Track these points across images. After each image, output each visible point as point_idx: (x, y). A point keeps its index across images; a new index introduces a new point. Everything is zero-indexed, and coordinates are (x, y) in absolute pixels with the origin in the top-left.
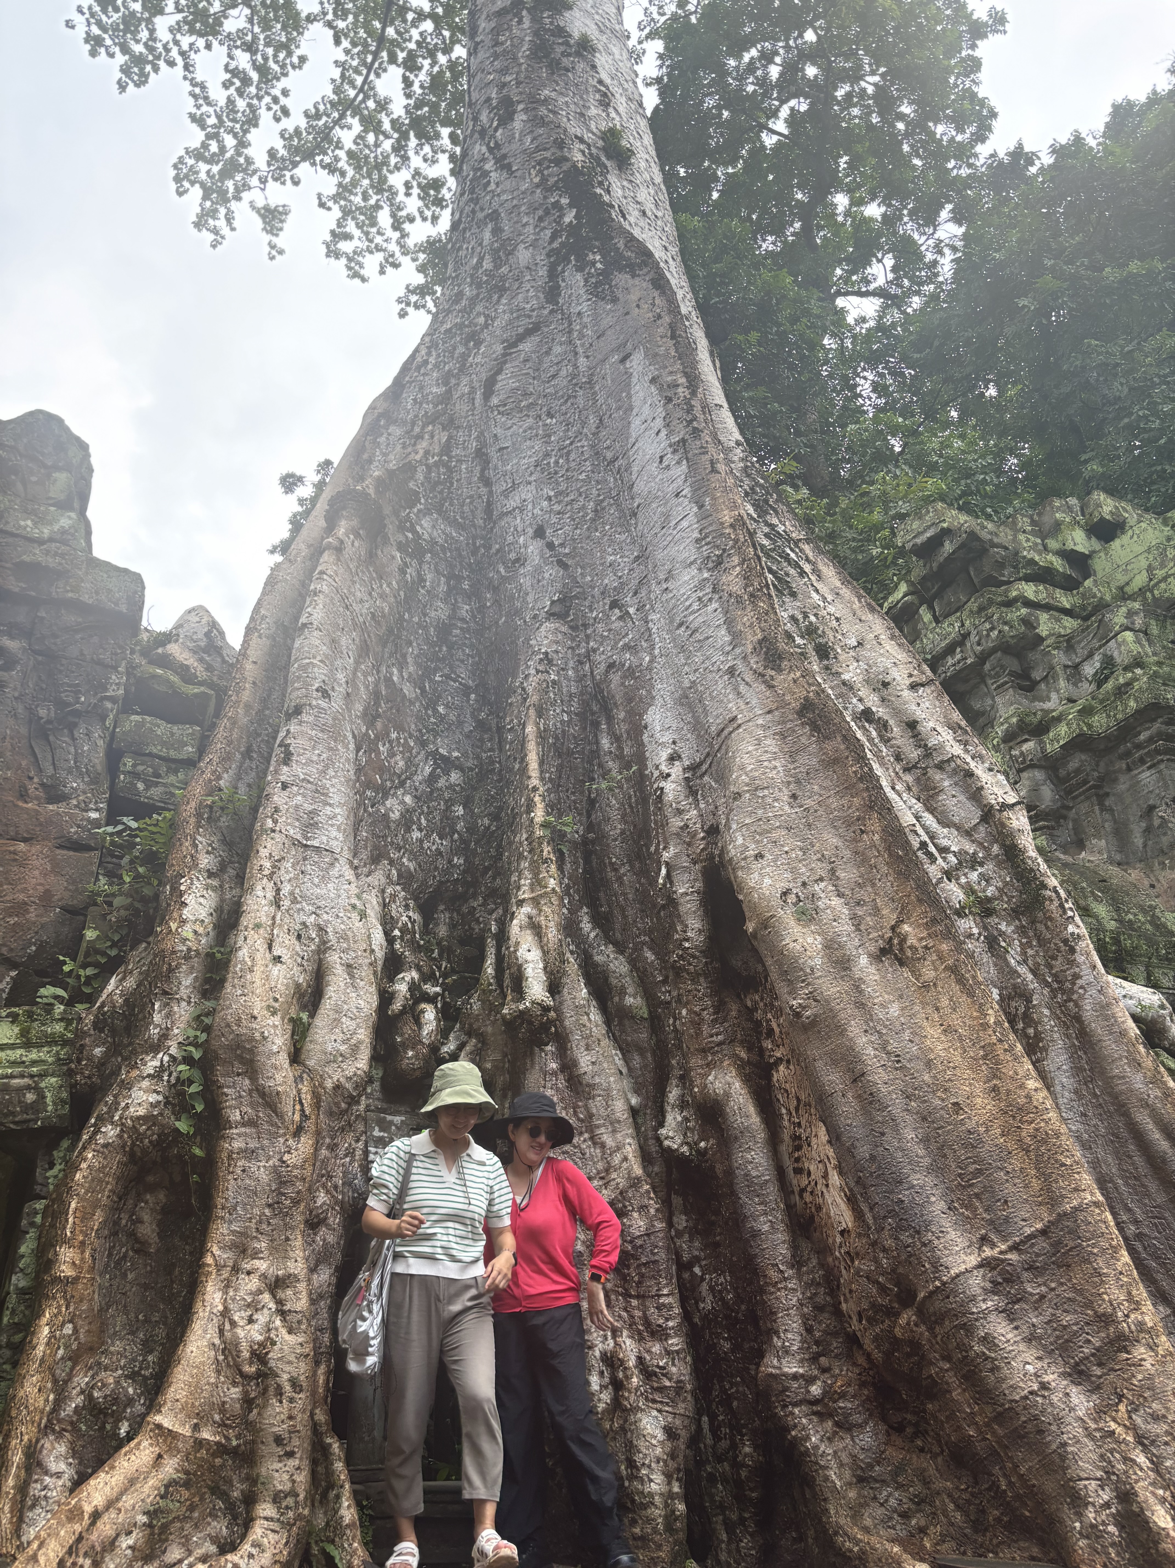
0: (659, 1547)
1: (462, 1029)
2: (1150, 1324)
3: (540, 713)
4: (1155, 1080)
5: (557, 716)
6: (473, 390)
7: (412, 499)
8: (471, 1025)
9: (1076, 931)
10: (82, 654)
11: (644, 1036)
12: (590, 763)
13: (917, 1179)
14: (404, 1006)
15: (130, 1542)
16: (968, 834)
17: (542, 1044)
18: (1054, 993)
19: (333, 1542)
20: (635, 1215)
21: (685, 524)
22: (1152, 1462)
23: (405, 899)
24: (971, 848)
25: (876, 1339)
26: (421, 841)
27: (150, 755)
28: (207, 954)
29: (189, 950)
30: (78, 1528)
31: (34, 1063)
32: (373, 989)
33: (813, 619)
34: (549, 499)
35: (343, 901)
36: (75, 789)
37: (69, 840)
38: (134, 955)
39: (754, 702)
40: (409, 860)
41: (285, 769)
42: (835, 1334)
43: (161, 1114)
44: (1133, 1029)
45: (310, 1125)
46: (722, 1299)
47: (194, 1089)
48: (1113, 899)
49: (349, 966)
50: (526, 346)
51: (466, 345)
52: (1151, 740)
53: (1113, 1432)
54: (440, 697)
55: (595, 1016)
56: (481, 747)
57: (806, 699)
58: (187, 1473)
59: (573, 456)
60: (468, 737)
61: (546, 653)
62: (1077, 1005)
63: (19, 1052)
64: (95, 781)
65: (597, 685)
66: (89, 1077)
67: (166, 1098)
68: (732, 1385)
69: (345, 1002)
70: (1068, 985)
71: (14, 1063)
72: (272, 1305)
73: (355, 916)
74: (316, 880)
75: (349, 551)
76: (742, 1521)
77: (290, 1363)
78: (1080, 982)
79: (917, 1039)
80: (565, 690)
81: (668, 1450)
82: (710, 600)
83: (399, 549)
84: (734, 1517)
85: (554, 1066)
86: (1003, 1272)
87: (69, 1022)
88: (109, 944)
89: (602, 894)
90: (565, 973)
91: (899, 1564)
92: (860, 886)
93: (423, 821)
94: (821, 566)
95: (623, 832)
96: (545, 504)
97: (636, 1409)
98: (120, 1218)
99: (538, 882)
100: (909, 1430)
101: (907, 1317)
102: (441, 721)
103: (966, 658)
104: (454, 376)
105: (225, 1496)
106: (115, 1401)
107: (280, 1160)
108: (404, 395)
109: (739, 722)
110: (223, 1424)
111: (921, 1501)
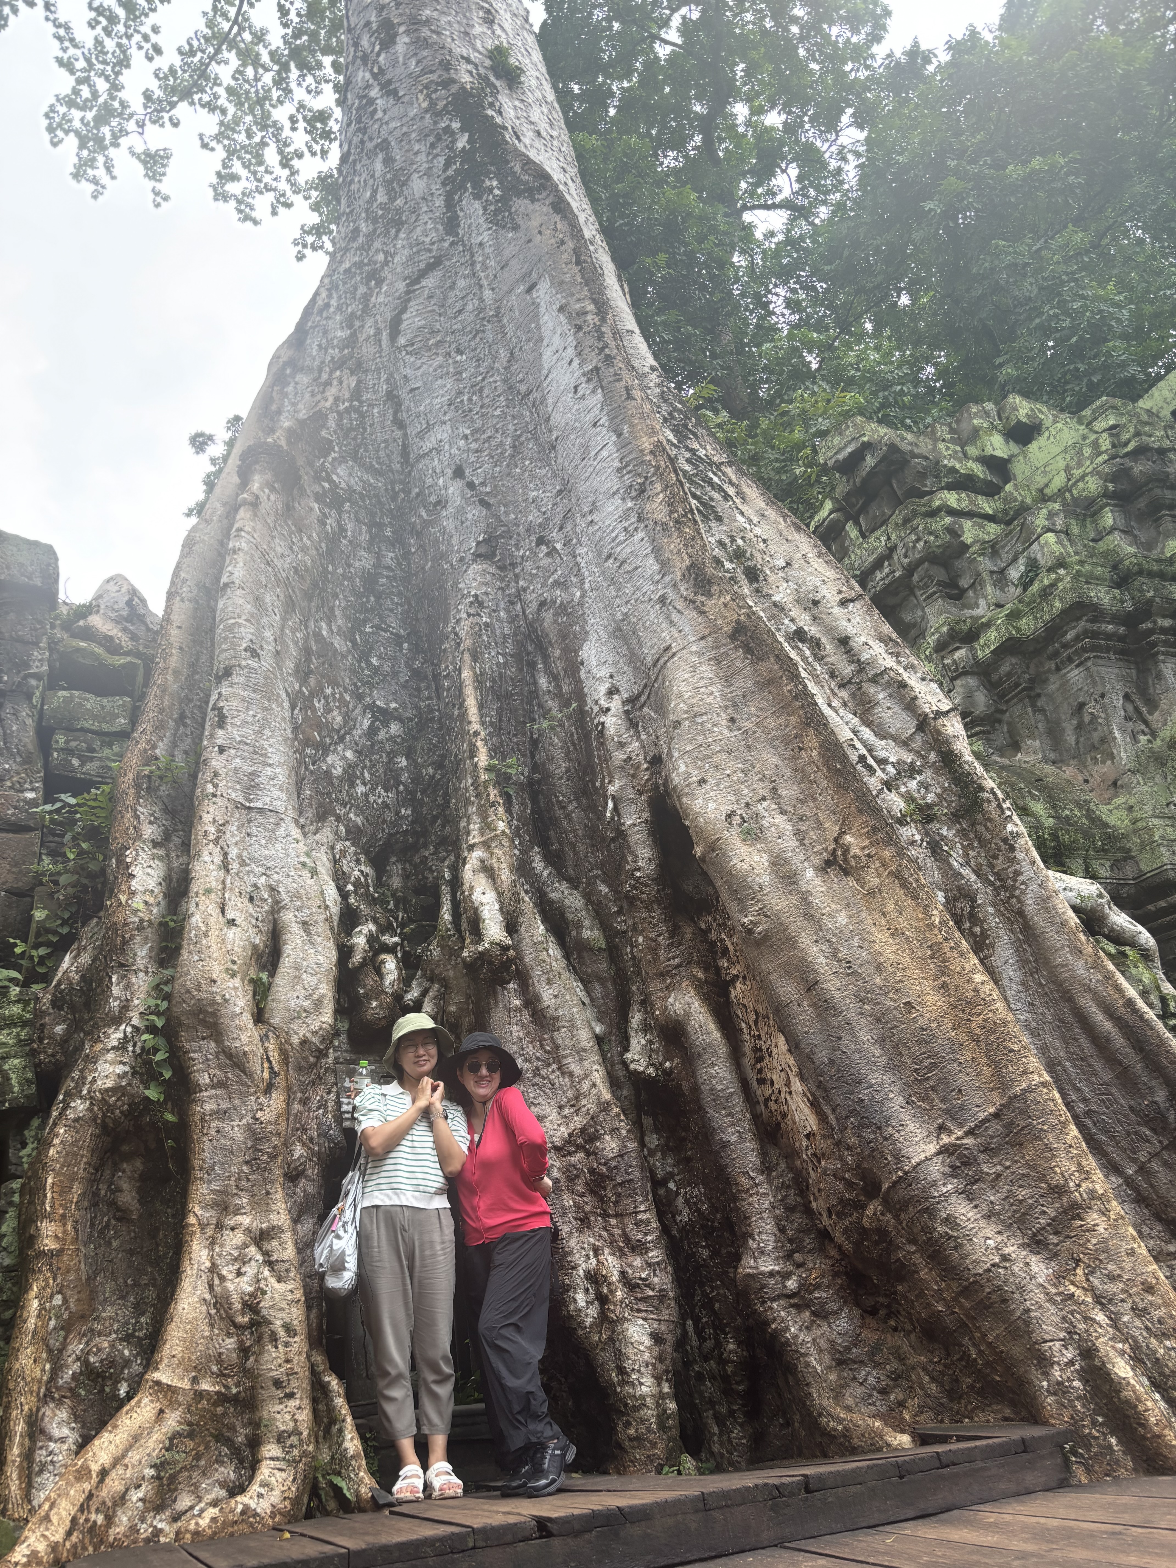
0: (654, 1445)
1: (424, 975)
2: (1101, 1191)
3: (475, 659)
4: (1097, 965)
5: (493, 659)
6: (378, 333)
7: (325, 449)
8: (432, 971)
9: (1015, 829)
11: (603, 966)
12: (530, 703)
13: (875, 1078)
14: (364, 958)
15: (140, 1495)
16: (905, 744)
17: (504, 982)
18: (997, 889)
19: (339, 1474)
20: (608, 1138)
21: (604, 453)
22: (1111, 1319)
23: (356, 854)
24: (908, 758)
25: (846, 1231)
26: (366, 795)
27: (82, 730)
28: (161, 924)
29: (141, 920)
30: (87, 1486)
32: (331, 944)
33: (740, 542)
34: (466, 437)
35: (293, 860)
36: (8, 771)
37: (7, 822)
38: (86, 932)
39: (687, 629)
40: (356, 815)
41: (220, 732)
42: (807, 1232)
43: (129, 1084)
44: (1073, 919)
45: (280, 1081)
46: (698, 1210)
47: (160, 1056)
48: (1050, 797)
49: (304, 923)
50: (430, 282)
51: (367, 284)
52: (1077, 638)
53: (1073, 1295)
54: (372, 648)
55: (554, 951)
56: (418, 697)
57: (738, 622)
58: (190, 1424)
59: (486, 392)
60: (404, 686)
61: (476, 596)
62: (1019, 901)
64: (27, 760)
65: (530, 625)
66: (53, 1055)
67: (132, 1068)
68: (713, 1288)
69: (304, 959)
72: (259, 1257)
73: (306, 874)
74: (263, 842)
75: (265, 506)
76: (732, 1413)
77: (282, 1309)
78: (1021, 878)
79: (866, 945)
80: (498, 632)
81: (655, 1354)
82: (636, 529)
83: (317, 500)
84: (723, 1410)
85: (517, 1002)
86: (961, 1157)
87: (26, 1003)
88: (59, 922)
89: (552, 833)
90: (521, 912)
91: (881, 1437)
92: (802, 802)
93: (367, 775)
94: (745, 489)
95: (568, 770)
96: (462, 443)
97: (622, 1320)
98: (98, 1189)
99: (487, 826)
100: (882, 1312)
101: (873, 1207)
102: (376, 673)
103: (894, 572)
104: (358, 318)
105: (229, 1442)
106: (112, 1364)
107: (253, 1118)
108: (309, 341)
109: (674, 650)
110: (221, 1374)
111: (898, 1377)
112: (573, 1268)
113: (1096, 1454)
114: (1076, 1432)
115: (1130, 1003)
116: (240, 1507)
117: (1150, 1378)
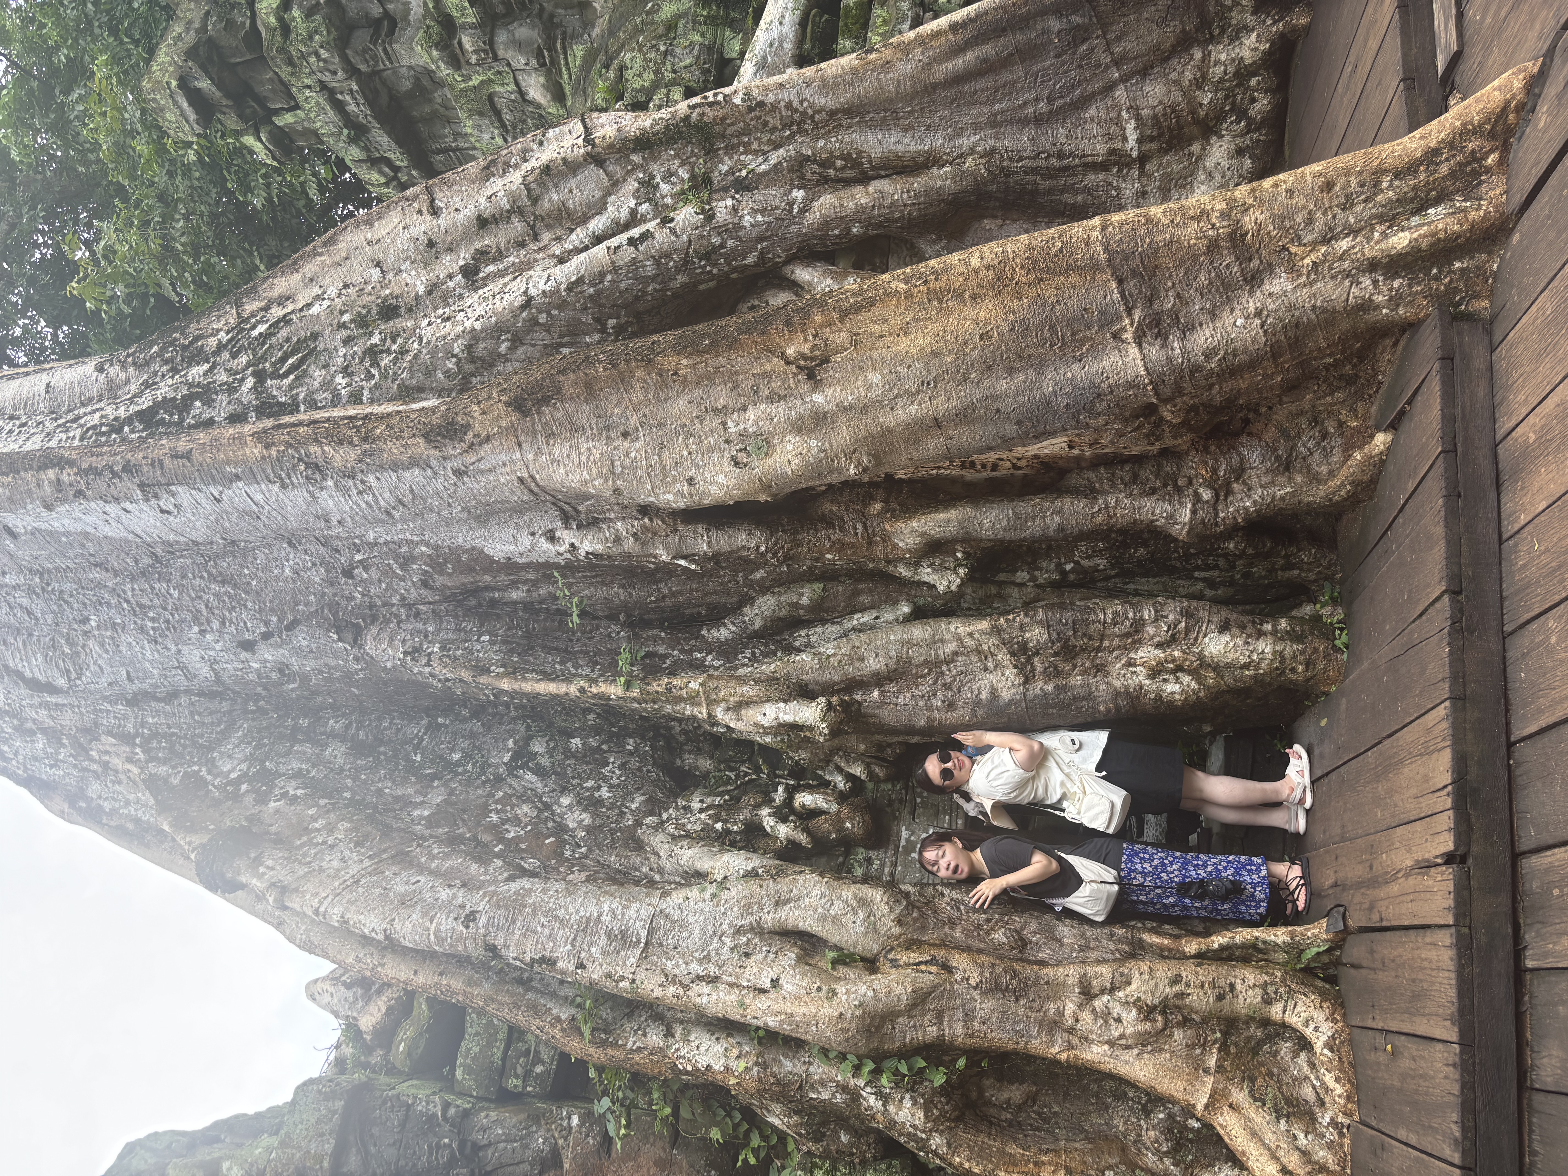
0: (1316, 650)
1: (823, 769)
3: (486, 671)
4: (905, 49)
5: (485, 649)
6: (46, 706)
7: (194, 781)
8: (820, 761)
9: (740, 95)
10: (394, 1144)
11: (841, 589)
12: (538, 612)
13: (1047, 387)
14: (803, 830)
15: (1301, 1136)
16: (615, 184)
19: (1302, 951)
20: (1027, 635)
21: (258, 497)
22: (1348, 235)
23: (677, 808)
24: (632, 185)
25: (1174, 436)
26: (611, 787)
27: (504, 1058)
28: (760, 1043)
29: (756, 1064)
32: (799, 878)
33: (346, 317)
34: (202, 632)
35: (708, 907)
36: (545, 1140)
37: (601, 1144)
39: (503, 457)
40: (633, 801)
41: (560, 964)
42: (1160, 466)
43: (923, 1095)
45: (940, 954)
46: (1100, 551)
47: (904, 1069)
53: (1314, 263)
54: (441, 757)
55: (830, 648)
56: (502, 716)
57: (508, 404)
58: (1244, 1081)
59: (145, 601)
60: (488, 728)
61: (405, 653)
62: (819, 112)
64: (536, 1118)
66: (869, 1145)
67: (907, 1091)
68: (1176, 551)
69: (815, 910)
70: (796, 116)
72: (1106, 998)
73: (725, 895)
74: (685, 934)
75: (282, 875)
76: (1287, 556)
77: (1156, 985)
78: (795, 104)
79: (908, 361)
80: (450, 636)
81: (1238, 633)
82: (363, 482)
83: (265, 802)
84: (1281, 562)
85: (876, 693)
87: (815, 1166)
88: (728, 1120)
89: (687, 612)
90: (788, 677)
91: (1372, 457)
92: (736, 386)
93: (589, 784)
94: (276, 293)
95: (623, 586)
96: (209, 637)
97: (1201, 656)
98: (1006, 1120)
99: (692, 699)
100: (1251, 416)
101: (1166, 413)
102: (471, 757)
103: (351, 90)
104: (22, 724)
105: (1260, 1043)
106: (1170, 1130)
107: (975, 988)
108: (44, 777)
109: (526, 475)
110: (1203, 1046)
111: (1315, 421)
112: (1141, 688)
113: (1465, 286)
114: (1439, 297)
115: (954, 27)
116: (1326, 1051)
117: (1413, 214)
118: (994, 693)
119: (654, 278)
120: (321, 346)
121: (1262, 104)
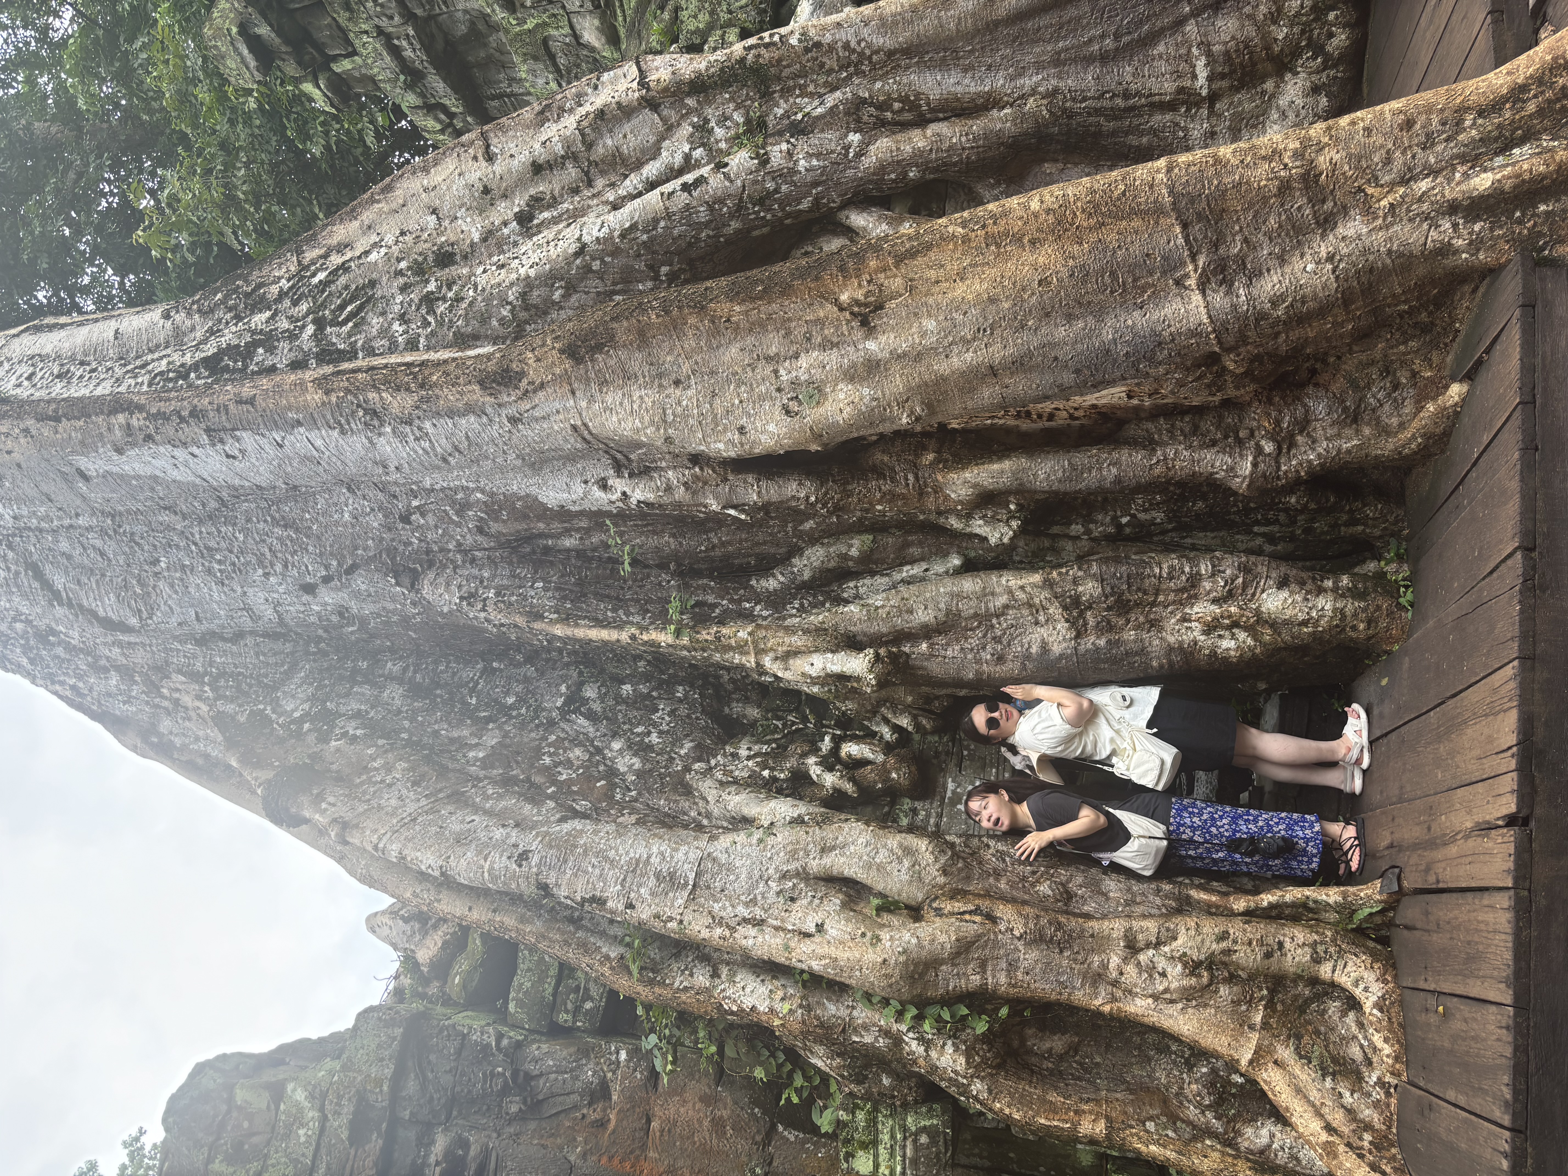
0: (1378, 608)
1: (869, 719)
3: (540, 617)
5: (539, 595)
6: (119, 644)
7: (261, 719)
8: (867, 711)
9: (797, 36)
10: (451, 1071)
11: (891, 541)
12: (590, 559)
13: (1108, 335)
14: (849, 780)
15: (1347, 1094)
16: (670, 129)
18: (859, 73)
19: (1354, 911)
20: (1080, 589)
21: (319, 443)
22: (1427, 176)
23: (725, 755)
24: (686, 129)
25: (1237, 387)
26: (661, 733)
27: (555, 994)
28: (804, 986)
29: (801, 1006)
30: (1341, 1147)
31: (893, 1137)
33: (403, 265)
34: (266, 575)
35: (755, 852)
36: (595, 1072)
37: (648, 1079)
40: (681, 747)
41: (610, 904)
42: (1221, 418)
43: (965, 1042)
45: (985, 904)
46: (1158, 504)
47: (946, 1015)
49: (823, 850)
50: (59, 581)
51: (53, 645)
53: (1391, 205)
54: (496, 701)
56: (555, 662)
57: (562, 351)
58: (1289, 1037)
59: (212, 544)
60: (542, 673)
61: (462, 598)
62: (877, 52)
63: (881, 1150)
64: (585, 1052)
66: (910, 1089)
67: (949, 1038)
68: (1235, 505)
69: (860, 858)
71: (892, 1155)
72: (1151, 952)
73: (771, 840)
74: (732, 877)
75: (343, 811)
76: (1351, 512)
77: (1203, 941)
78: (853, 44)
79: (964, 307)
80: (505, 582)
81: (1297, 589)
82: (420, 429)
83: (327, 741)
84: (1345, 517)
85: (924, 646)
86: (1215, 273)
87: (856, 1107)
88: (772, 1060)
89: (736, 561)
90: (836, 628)
91: (1445, 409)
92: (788, 334)
93: (640, 729)
94: (334, 241)
95: (673, 536)
96: (273, 580)
97: (1258, 613)
98: (1047, 1069)
99: (741, 648)
100: (1318, 366)
101: (1229, 362)
102: (525, 701)
103: (408, 35)
104: (97, 661)
105: (1308, 1002)
106: (1213, 1084)
107: (1019, 939)
108: (117, 712)
109: (579, 423)
110: (1249, 1003)
111: (1387, 371)
112: (1196, 643)
113: (1550, 230)
114: (1522, 242)
116: (1375, 1011)
117: (1497, 154)
118: (1045, 647)
119: (707, 224)
120: (379, 294)
121: (1340, 39)
